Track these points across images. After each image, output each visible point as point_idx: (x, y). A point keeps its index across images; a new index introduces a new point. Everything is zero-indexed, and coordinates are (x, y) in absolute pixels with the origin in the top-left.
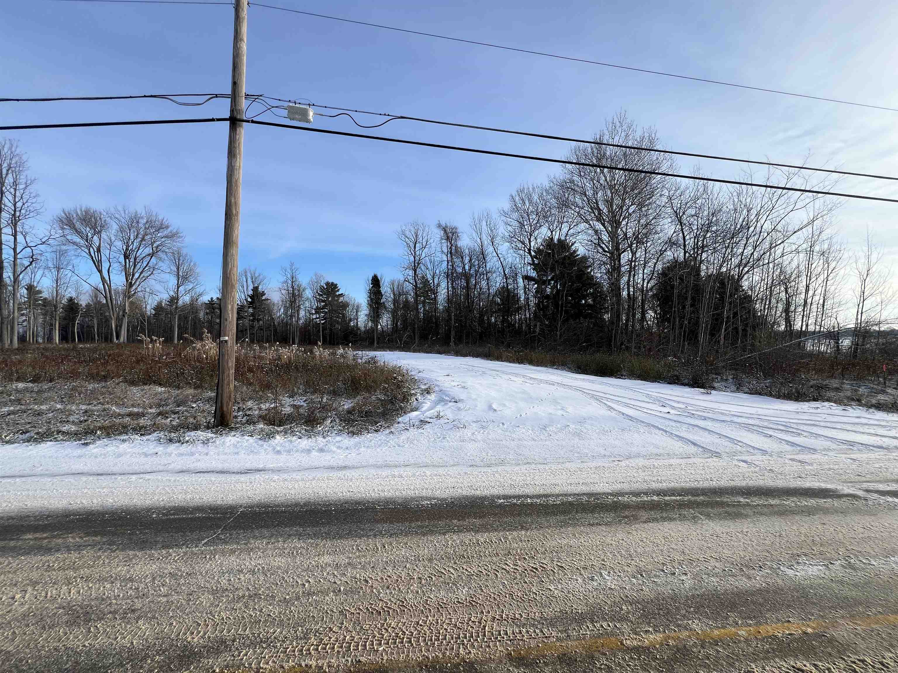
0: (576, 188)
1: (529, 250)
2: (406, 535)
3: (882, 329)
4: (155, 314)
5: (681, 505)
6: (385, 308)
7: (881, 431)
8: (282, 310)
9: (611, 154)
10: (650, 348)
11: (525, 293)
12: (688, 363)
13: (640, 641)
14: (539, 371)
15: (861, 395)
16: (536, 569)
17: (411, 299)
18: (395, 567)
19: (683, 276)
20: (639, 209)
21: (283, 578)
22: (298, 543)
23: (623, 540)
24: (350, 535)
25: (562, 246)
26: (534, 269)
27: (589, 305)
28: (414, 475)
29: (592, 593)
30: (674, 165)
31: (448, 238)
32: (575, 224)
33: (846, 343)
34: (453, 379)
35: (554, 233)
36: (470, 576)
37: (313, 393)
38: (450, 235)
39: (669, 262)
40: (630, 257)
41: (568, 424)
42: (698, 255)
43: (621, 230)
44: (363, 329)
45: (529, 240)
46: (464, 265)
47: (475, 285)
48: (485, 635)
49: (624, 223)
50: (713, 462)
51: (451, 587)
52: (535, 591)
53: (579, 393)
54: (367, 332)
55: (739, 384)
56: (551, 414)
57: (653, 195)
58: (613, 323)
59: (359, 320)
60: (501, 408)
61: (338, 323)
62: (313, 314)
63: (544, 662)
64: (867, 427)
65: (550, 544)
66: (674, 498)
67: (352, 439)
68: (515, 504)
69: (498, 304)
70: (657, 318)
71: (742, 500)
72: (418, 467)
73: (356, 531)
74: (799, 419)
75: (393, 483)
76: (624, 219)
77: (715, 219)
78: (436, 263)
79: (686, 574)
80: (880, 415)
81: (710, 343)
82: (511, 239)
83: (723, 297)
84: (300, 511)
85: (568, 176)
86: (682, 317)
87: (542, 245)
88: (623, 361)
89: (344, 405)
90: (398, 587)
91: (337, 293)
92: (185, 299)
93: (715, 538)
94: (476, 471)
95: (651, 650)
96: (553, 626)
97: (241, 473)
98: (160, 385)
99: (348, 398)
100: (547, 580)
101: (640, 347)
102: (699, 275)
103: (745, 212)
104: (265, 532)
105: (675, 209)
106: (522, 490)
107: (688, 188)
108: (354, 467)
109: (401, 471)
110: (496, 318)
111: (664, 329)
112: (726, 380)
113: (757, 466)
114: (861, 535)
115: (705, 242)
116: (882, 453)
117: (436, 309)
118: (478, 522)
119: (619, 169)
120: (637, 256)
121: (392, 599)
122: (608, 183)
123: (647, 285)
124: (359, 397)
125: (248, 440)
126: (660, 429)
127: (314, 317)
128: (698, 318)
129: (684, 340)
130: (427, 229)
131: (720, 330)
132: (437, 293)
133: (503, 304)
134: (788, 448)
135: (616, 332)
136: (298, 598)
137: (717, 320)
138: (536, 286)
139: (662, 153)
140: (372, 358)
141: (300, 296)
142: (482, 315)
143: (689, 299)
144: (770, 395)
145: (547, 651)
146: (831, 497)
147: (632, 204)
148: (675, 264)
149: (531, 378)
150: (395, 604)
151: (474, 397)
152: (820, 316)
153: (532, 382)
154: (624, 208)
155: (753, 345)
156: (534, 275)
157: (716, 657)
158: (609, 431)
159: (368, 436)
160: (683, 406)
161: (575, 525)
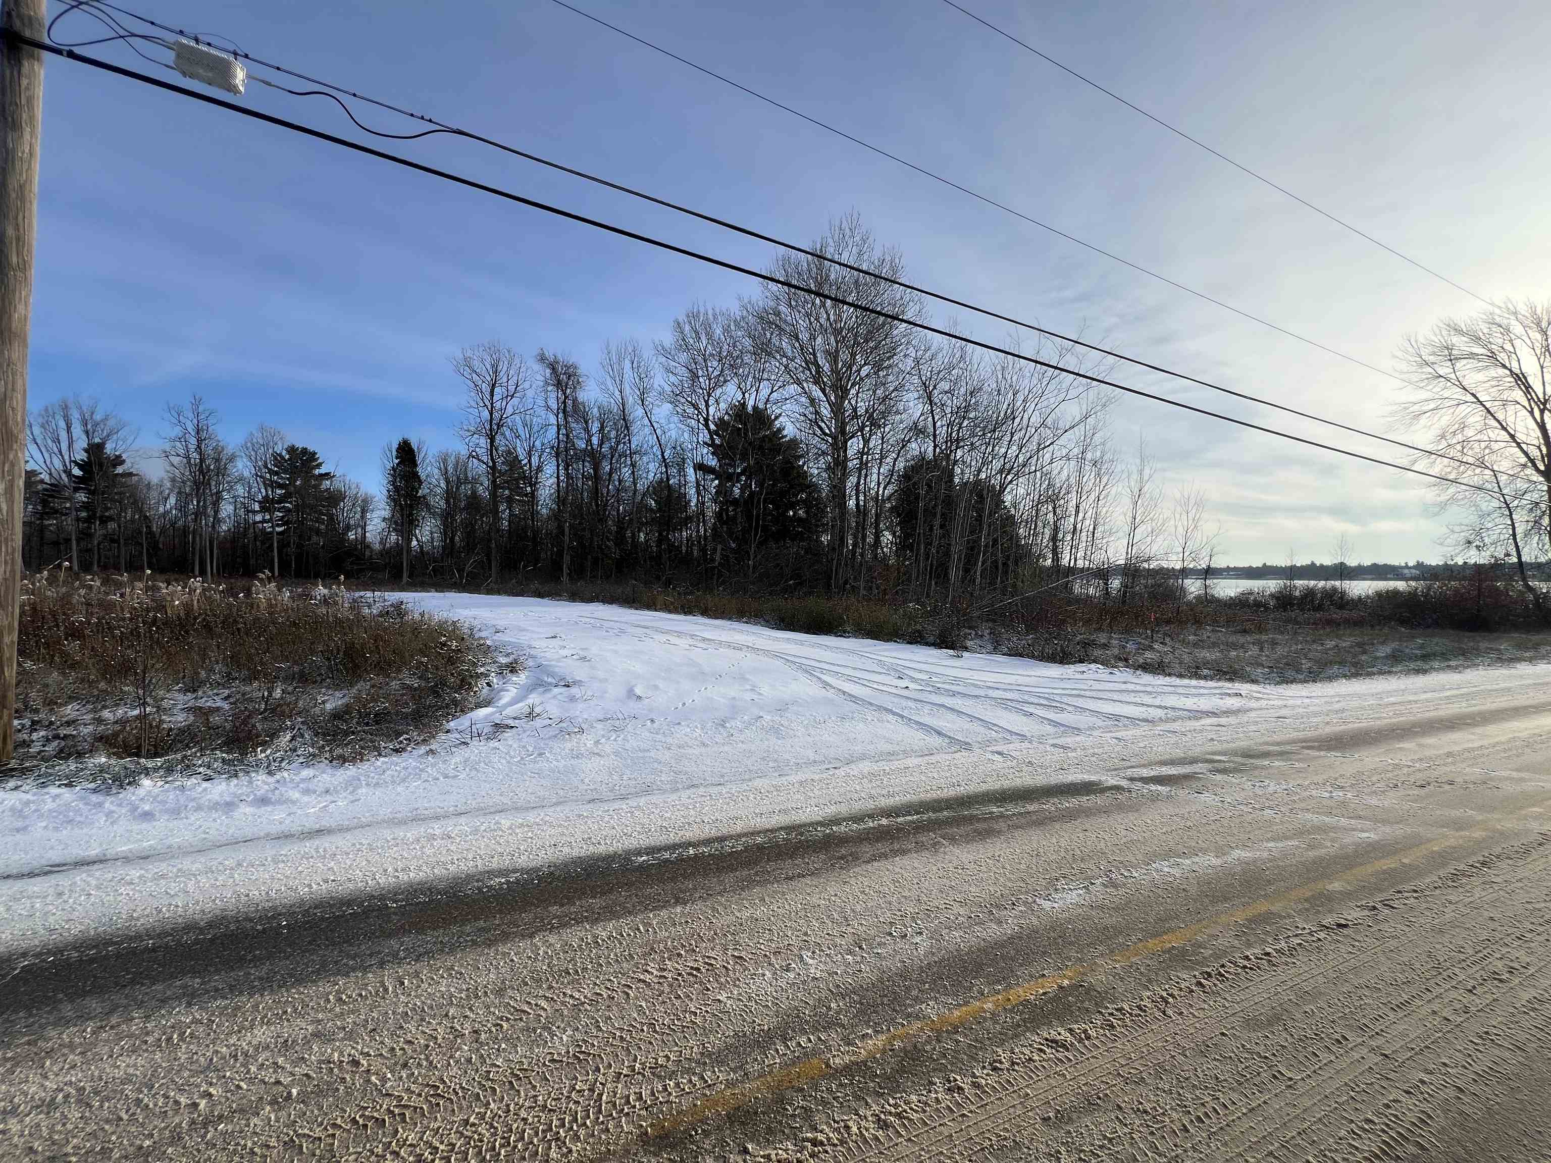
0: (783, 326)
1: (706, 420)
2: (452, 951)
3: (1152, 567)
5: (919, 828)
6: (428, 506)
7: (1147, 700)
8: (172, 500)
9: (837, 279)
10: (885, 589)
11: (698, 493)
12: (935, 612)
13: (854, 1053)
14: (716, 627)
15: (1129, 653)
16: (698, 969)
17: (483, 491)
18: (423, 1020)
19: (931, 481)
20: (875, 373)
21: (138, 1101)
22: (183, 1015)
23: (836, 895)
24: (323, 971)
25: (760, 419)
26: (713, 454)
27: (800, 520)
28: (476, 831)
29: (787, 991)
30: (924, 311)
31: (559, 384)
32: (780, 384)
33: (1115, 583)
34: (565, 643)
35: (747, 395)
36: (578, 1007)
37: (248, 680)
38: (564, 378)
39: (913, 459)
40: (861, 446)
41: (761, 714)
42: (951, 451)
43: (849, 402)
44: (377, 547)
45: (707, 402)
46: (590, 436)
47: (610, 474)
48: (600, 1111)
49: (853, 391)
50: (962, 757)
51: (541, 1035)
52: (693, 1009)
53: (779, 663)
54: (385, 553)
55: (997, 642)
56: (734, 698)
57: (895, 354)
58: (834, 549)
59: (368, 528)
60: (650, 693)
61: (318, 532)
62: (254, 512)
63: (703, 1130)
64: (1133, 694)
65: (723, 920)
66: (910, 818)
67: (341, 771)
68: (667, 860)
69: (651, 510)
70: (896, 544)
71: (995, 810)
72: (485, 814)
73: (336, 963)
74: (1063, 689)
75: (428, 851)
76: (853, 385)
77: (973, 401)
78: (536, 429)
79: (921, 933)
80: (1147, 678)
81: (963, 582)
82: (675, 398)
83: (980, 516)
84: (197, 942)
85: (772, 304)
86: (929, 544)
87: (727, 413)
88: (847, 609)
89: (324, 702)
90: (427, 1059)
91: (317, 472)
93: (960, 871)
94: (599, 810)
95: (869, 1064)
96: (721, 1063)
97: (31, 875)
99: (338, 687)
100: (716, 985)
101: (871, 588)
102: (951, 480)
103: (1010, 395)
104: (94, 1004)
105: (924, 379)
106: (681, 833)
107: (941, 349)
108: (342, 830)
109: (449, 826)
110: (647, 534)
111: (905, 560)
112: (982, 636)
113: (1014, 758)
114: (1124, 840)
115: (961, 434)
116: (1146, 728)
117: (534, 514)
118: (597, 902)
119: (848, 304)
120: (871, 445)
121: (413, 1087)
122: (831, 324)
123: (884, 492)
124: (360, 685)
125: (57, 796)
126: (894, 714)
127: (258, 518)
128: (949, 545)
129: (931, 577)
130: (517, 361)
131: (976, 564)
132: (536, 483)
133: (659, 510)
134: (1050, 729)
135: (839, 564)
136: (176, 1138)
137: (972, 549)
138: (717, 482)
139: (909, 290)
140: (398, 606)
141: (221, 471)
142: (622, 528)
143: (938, 516)
144: (1033, 657)
145: (710, 1111)
146: (1094, 792)
147: (865, 364)
148: (920, 465)
149: (704, 639)
150: (420, 1095)
151: (601, 674)
152: (1090, 548)
153: (704, 646)
154: (854, 368)
155: (1014, 586)
156: (714, 464)
157: (955, 1051)
158: (822, 721)
159: (379, 763)
160: (926, 677)
161: (763, 883)
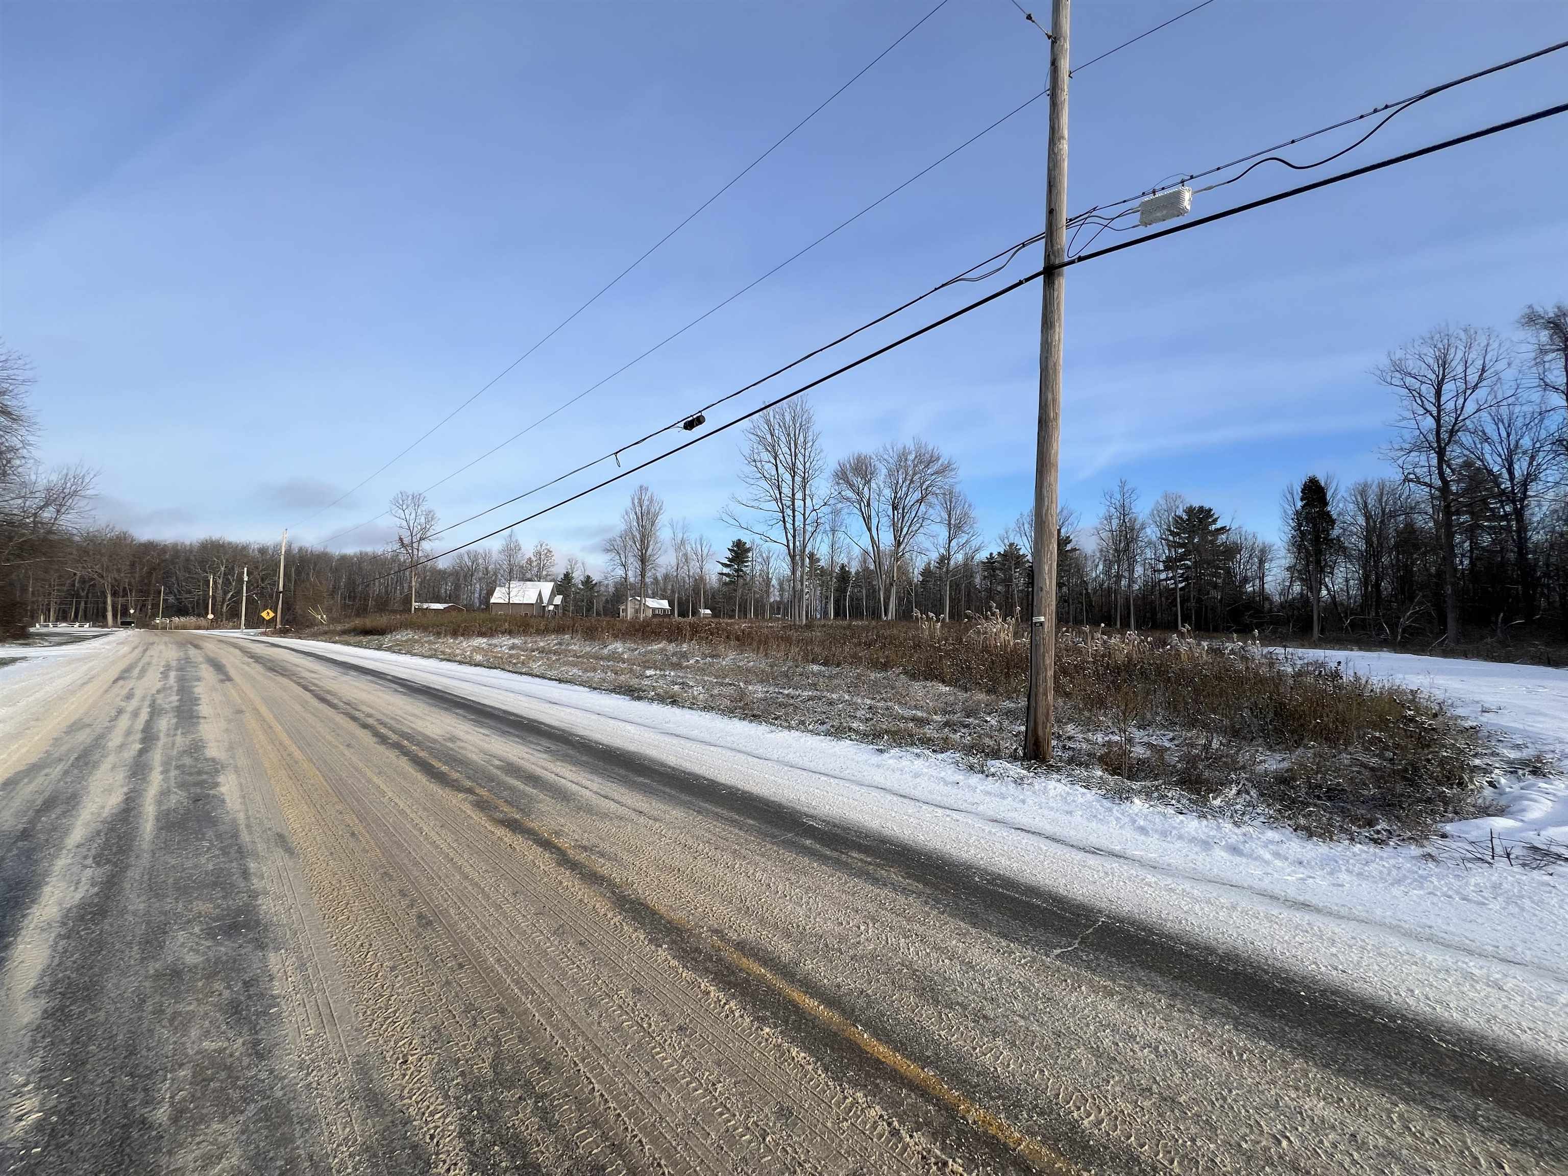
4: (923, 581)
37: (1187, 727)
59: (1266, 579)
61: (1215, 586)
62: (1159, 571)
84: (1221, 968)
89: (1264, 762)
91: (1213, 527)
92: (958, 558)
97: (1085, 851)
98: (943, 682)
99: (1273, 749)
117: (1523, 541)
124: (1301, 751)
125: (1083, 793)
127: (1163, 576)
130: (1483, 338)
132: (1524, 499)
141: (1135, 538)
159: (1356, 849)
